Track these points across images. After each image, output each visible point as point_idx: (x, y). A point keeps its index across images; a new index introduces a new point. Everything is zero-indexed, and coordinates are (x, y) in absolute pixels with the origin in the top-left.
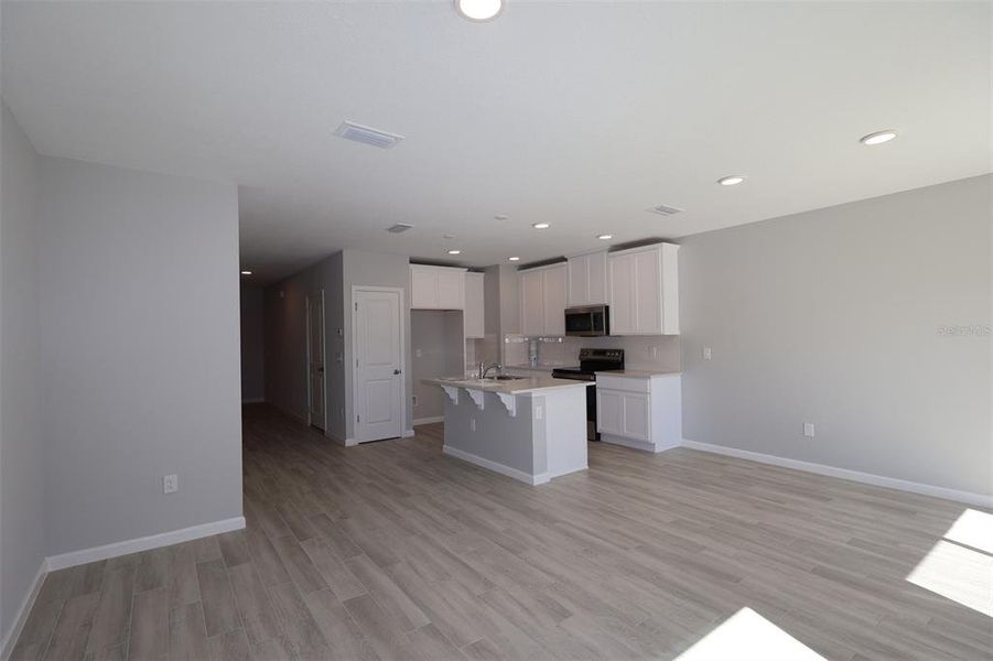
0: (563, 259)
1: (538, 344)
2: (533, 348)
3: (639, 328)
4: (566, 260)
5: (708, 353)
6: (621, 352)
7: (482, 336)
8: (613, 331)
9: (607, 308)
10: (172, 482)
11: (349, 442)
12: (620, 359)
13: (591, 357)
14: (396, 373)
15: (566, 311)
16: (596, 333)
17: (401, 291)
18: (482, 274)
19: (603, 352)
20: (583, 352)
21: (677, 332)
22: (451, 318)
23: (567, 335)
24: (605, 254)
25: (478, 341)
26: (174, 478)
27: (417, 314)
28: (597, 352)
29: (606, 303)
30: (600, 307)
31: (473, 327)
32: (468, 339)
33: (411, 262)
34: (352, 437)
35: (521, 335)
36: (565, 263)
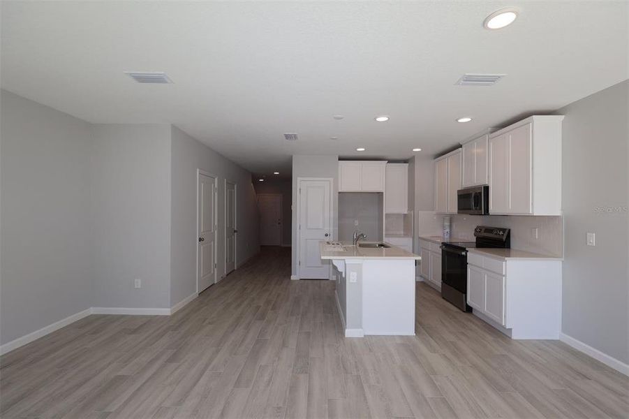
0: (459, 146)
2: (447, 224)
3: (511, 208)
4: (461, 146)
5: (592, 239)
7: (406, 213)
8: (492, 210)
9: (487, 189)
10: (138, 283)
11: (293, 277)
12: (504, 238)
13: (483, 234)
14: (326, 235)
15: (458, 191)
16: (476, 212)
17: (332, 180)
18: (406, 165)
19: (490, 231)
20: (478, 230)
21: (558, 213)
23: (458, 213)
26: (140, 281)
28: (486, 230)
29: (487, 183)
30: (479, 188)
32: (386, 214)
33: (339, 160)
34: (295, 274)
35: (434, 212)
36: (460, 149)
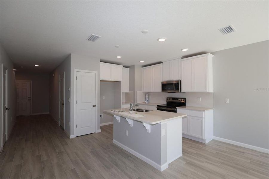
0: (161, 62)
1: (149, 95)
3: (195, 90)
4: (162, 63)
6: (184, 99)
7: (128, 92)
8: (183, 90)
11: (72, 137)
12: (184, 102)
13: (171, 100)
14: (94, 106)
15: (162, 82)
16: (175, 91)
17: (96, 72)
18: (128, 69)
19: (177, 99)
20: (168, 98)
22: (116, 84)
23: (162, 92)
24: (180, 60)
25: (126, 94)
27: (103, 83)
28: (174, 99)
29: (180, 79)
31: (125, 88)
32: (123, 93)
33: (101, 62)
34: (73, 134)
35: (142, 92)
36: (162, 64)
